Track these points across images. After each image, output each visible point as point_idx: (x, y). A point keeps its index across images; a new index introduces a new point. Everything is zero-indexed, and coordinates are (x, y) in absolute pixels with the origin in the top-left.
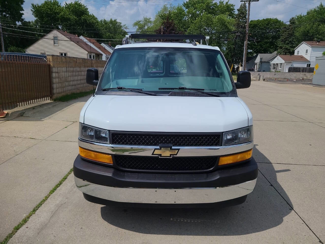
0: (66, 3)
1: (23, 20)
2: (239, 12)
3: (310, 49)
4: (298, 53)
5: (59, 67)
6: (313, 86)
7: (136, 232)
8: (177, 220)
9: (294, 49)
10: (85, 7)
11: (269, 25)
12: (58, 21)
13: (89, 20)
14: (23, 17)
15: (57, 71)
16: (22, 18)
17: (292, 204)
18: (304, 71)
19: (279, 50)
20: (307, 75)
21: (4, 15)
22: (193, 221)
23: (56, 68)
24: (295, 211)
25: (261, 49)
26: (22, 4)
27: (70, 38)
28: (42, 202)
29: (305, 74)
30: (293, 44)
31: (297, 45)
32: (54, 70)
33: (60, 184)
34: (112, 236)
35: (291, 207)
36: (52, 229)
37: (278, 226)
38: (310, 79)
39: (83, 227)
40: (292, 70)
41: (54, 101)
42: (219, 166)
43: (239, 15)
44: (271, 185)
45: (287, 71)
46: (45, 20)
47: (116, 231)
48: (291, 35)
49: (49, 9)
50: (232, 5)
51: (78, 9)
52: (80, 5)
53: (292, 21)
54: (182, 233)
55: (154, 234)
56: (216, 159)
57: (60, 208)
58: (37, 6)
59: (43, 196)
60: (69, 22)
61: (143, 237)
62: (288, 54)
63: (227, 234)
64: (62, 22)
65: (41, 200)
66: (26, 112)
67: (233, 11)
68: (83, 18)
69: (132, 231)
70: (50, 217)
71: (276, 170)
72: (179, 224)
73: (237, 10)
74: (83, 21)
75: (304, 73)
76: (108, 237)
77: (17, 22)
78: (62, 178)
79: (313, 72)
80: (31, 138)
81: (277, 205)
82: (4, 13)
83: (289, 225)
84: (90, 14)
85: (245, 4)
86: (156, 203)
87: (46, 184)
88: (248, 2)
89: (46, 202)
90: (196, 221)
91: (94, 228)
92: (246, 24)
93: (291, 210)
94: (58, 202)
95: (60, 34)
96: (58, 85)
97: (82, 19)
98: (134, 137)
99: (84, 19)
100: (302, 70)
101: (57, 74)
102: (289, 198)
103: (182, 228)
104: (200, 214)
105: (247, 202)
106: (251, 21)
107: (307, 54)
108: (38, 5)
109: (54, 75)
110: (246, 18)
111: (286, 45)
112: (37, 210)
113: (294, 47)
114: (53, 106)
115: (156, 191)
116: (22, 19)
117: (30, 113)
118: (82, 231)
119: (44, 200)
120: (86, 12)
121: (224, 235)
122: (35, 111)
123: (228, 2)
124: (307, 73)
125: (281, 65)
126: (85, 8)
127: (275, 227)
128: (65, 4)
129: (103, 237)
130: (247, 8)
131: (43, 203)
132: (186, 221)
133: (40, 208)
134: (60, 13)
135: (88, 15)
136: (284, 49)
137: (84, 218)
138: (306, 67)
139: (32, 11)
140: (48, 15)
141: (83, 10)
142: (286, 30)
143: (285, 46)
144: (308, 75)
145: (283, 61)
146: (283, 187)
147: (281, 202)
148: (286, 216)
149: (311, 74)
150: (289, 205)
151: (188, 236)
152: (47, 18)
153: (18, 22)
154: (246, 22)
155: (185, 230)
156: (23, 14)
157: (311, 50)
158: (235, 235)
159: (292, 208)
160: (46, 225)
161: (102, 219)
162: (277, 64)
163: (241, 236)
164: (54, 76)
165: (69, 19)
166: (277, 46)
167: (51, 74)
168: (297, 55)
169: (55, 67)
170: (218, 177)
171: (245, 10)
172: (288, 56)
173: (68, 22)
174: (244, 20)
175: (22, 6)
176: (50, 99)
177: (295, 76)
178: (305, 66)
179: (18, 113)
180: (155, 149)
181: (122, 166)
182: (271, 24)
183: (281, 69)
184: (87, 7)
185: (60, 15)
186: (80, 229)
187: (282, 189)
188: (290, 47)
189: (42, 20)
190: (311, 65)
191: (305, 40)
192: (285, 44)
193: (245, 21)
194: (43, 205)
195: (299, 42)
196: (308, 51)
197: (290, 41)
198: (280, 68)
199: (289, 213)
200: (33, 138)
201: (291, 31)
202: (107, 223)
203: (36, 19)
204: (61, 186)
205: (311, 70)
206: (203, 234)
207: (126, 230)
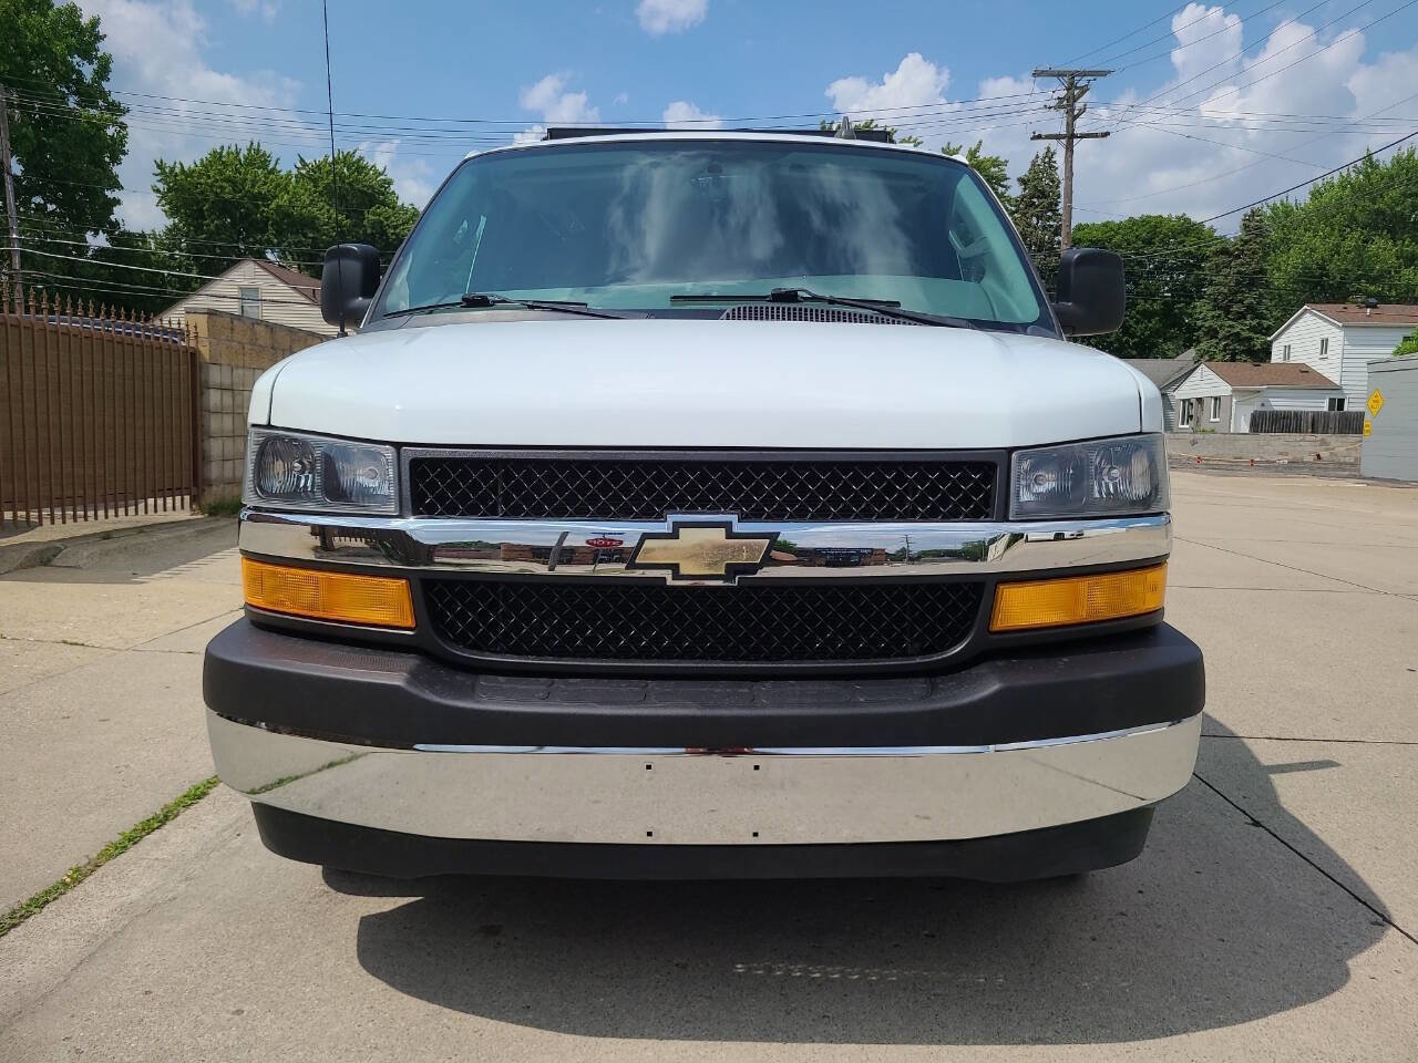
0: (302, 160)
1: (116, 225)
2: (1025, 189)
3: (1336, 336)
4: (1287, 354)
5: (237, 367)
6: (1368, 485)
7: (538, 1027)
8: (770, 970)
9: (1269, 339)
10: (380, 174)
11: (1154, 243)
12: (264, 231)
13: (395, 227)
14: (118, 214)
15: (227, 382)
16: (112, 218)
17: (1379, 901)
18: (1320, 429)
19: (1203, 345)
20: (1333, 444)
21: (37, 205)
22: (856, 977)
23: (226, 369)
24: (1401, 931)
25: (1127, 342)
26: (116, 160)
27: (310, 294)
28: (47, 893)
29: (1323, 442)
30: (1261, 317)
31: (1280, 321)
32: (215, 375)
33: (165, 818)
34: (399, 1050)
35: (1376, 912)
36: (73, 1016)
37: (1328, 1000)
38: (1347, 460)
39: (246, 1008)
40: (1265, 422)
41: (211, 514)
42: (994, 637)
43: (1026, 204)
44: (1249, 821)
45: (1245, 428)
46: (208, 225)
47: (430, 1025)
48: (1254, 280)
49: (228, 180)
50: (995, 161)
51: (350, 184)
52: (359, 167)
53: (1253, 225)
54: (798, 1033)
55: (642, 1036)
56: (974, 595)
57: (141, 920)
58: (177, 170)
59: (60, 869)
60: (311, 235)
61: (577, 1051)
62: (1244, 357)
63: (1048, 1035)
64: (279, 233)
65: (52, 881)
66: (66, 548)
67: (1003, 186)
68: (371, 217)
69: (518, 1022)
70: (78, 961)
71: (1265, 761)
72: (782, 988)
73: (1019, 180)
74: (369, 231)
75: (1320, 436)
76: (376, 1053)
77: (89, 236)
78: (180, 795)
79: (1359, 430)
80: (65, 642)
81: (1301, 904)
82: (38, 200)
83: (1386, 994)
84: (399, 203)
85: (1050, 154)
86: (650, 841)
87: (91, 816)
88: (1064, 141)
89: (69, 894)
90: (875, 975)
91: (304, 1012)
92: (1056, 239)
93: (1380, 928)
94: (135, 894)
95: (271, 277)
96: (229, 443)
97: (365, 222)
98: (529, 477)
99: (374, 224)
100: (1310, 420)
101: (227, 398)
102: (1358, 877)
103: (795, 1008)
104: (895, 946)
105: (1141, 892)
106: (1080, 228)
107: (1324, 356)
108: (181, 165)
109: (214, 398)
110: (1054, 211)
111: (1231, 323)
112: (14, 926)
113: (1269, 331)
114: (203, 532)
115: (649, 767)
116: (111, 223)
117: (85, 554)
118: (238, 1027)
119: (65, 884)
120: (383, 194)
121: (1037, 1041)
122: (110, 545)
123: (976, 151)
124: (1334, 437)
125: (1215, 404)
126: (382, 177)
127: (1313, 1005)
128: (299, 165)
129: (352, 1056)
130: (1061, 174)
131: (55, 899)
132: (818, 975)
133: (30, 920)
134: (275, 197)
135: (394, 208)
136: (1226, 338)
137: (259, 965)
138: (1326, 409)
139: (158, 191)
140: (223, 208)
141: (372, 187)
142: (1231, 262)
143: (1230, 326)
144: (1339, 445)
145: (1224, 389)
146: (1317, 832)
147: (1322, 894)
148: (1361, 952)
149: (1352, 438)
150: (1365, 903)
151: (833, 1045)
152: (218, 218)
153: (96, 233)
154: (1059, 227)
155: (813, 1020)
156: (117, 202)
157: (1341, 338)
158: (1098, 1040)
159: (1384, 920)
160: (44, 996)
161: (361, 968)
162: (1200, 400)
163: (1131, 1043)
164: (212, 404)
165: (309, 223)
166: (1192, 329)
167: (202, 393)
168: (1281, 361)
169: (221, 365)
170: (994, 687)
171: (1053, 182)
172: (1245, 367)
173: (305, 236)
174: (1050, 218)
175: (116, 169)
176: (191, 507)
177: (1282, 449)
178: (1324, 406)
179: (27, 552)
180: (645, 536)
181: (461, 640)
182: (1162, 241)
183: (1218, 420)
184: (389, 175)
185: (273, 206)
186: (229, 1016)
187: (1314, 838)
188: (1252, 329)
189: (199, 229)
190: (1346, 401)
191: (1312, 300)
192: (1230, 319)
193: (1051, 223)
194: (52, 906)
195: (1287, 311)
196: (1330, 344)
197: (1250, 308)
198: (1215, 417)
199: (1373, 941)
200: (75, 641)
201: (1248, 263)
202: (384, 985)
203: (170, 222)
204: (169, 826)
205: (1351, 424)
206: (917, 1037)
207: (484, 1020)
